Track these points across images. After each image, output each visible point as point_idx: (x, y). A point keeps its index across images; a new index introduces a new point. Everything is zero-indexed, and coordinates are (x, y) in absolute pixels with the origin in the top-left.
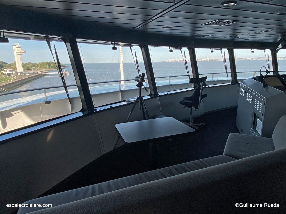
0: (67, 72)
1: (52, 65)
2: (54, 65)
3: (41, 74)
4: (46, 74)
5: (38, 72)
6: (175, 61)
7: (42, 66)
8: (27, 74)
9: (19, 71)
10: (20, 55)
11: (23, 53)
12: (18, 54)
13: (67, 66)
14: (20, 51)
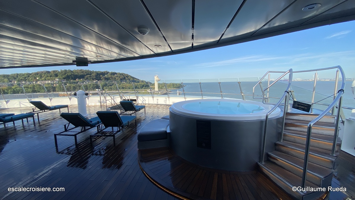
2: (176, 86)
7: (169, 86)
12: (157, 81)
14: (158, 79)
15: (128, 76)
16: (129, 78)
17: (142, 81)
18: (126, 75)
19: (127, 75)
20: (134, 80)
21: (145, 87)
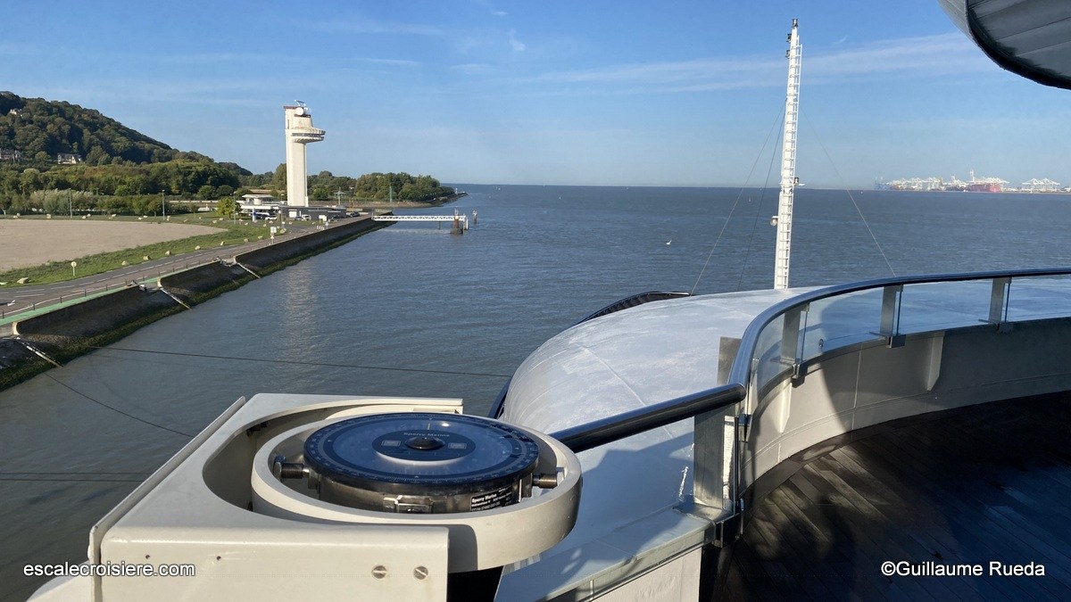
0: (462, 218)
1: (406, 187)
2: (412, 186)
3: (370, 220)
4: (388, 219)
5: (357, 210)
6: (943, 188)
7: (370, 189)
8: (321, 217)
9: (293, 205)
10: (304, 142)
11: (316, 135)
12: (299, 142)
13: (456, 193)
14: (306, 129)
15: (96, 122)
16: (106, 133)
17: (192, 157)
18: (85, 117)
19: (94, 114)
20: (138, 149)
21: (216, 184)
